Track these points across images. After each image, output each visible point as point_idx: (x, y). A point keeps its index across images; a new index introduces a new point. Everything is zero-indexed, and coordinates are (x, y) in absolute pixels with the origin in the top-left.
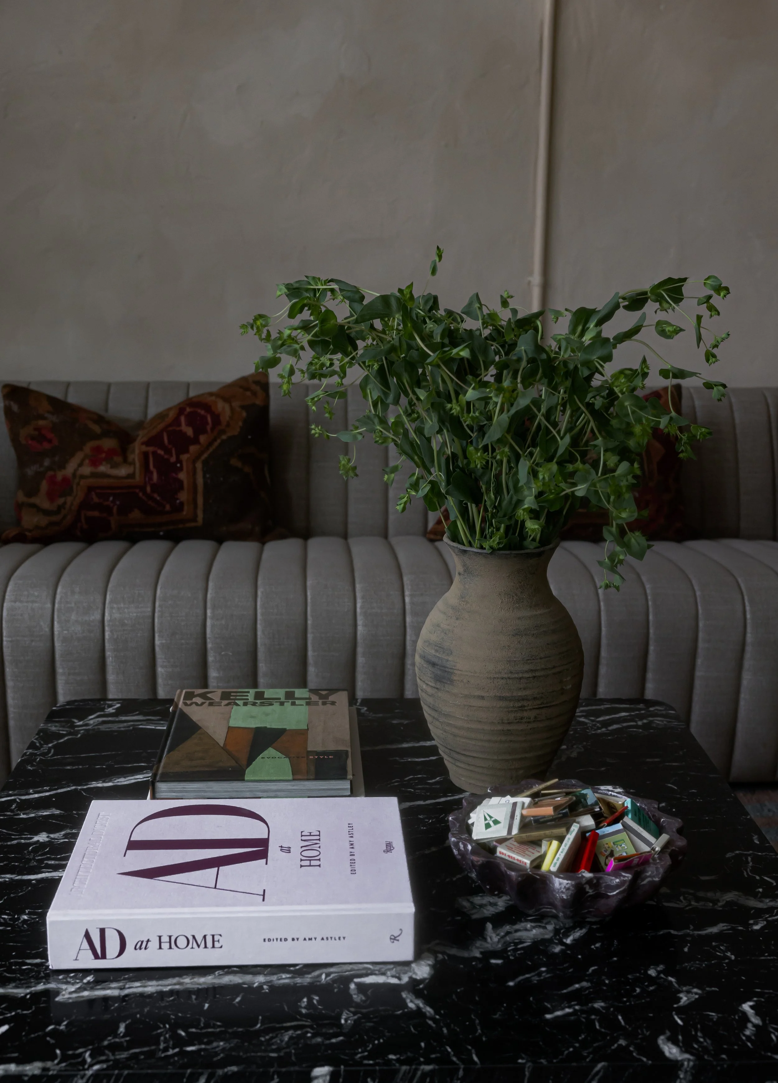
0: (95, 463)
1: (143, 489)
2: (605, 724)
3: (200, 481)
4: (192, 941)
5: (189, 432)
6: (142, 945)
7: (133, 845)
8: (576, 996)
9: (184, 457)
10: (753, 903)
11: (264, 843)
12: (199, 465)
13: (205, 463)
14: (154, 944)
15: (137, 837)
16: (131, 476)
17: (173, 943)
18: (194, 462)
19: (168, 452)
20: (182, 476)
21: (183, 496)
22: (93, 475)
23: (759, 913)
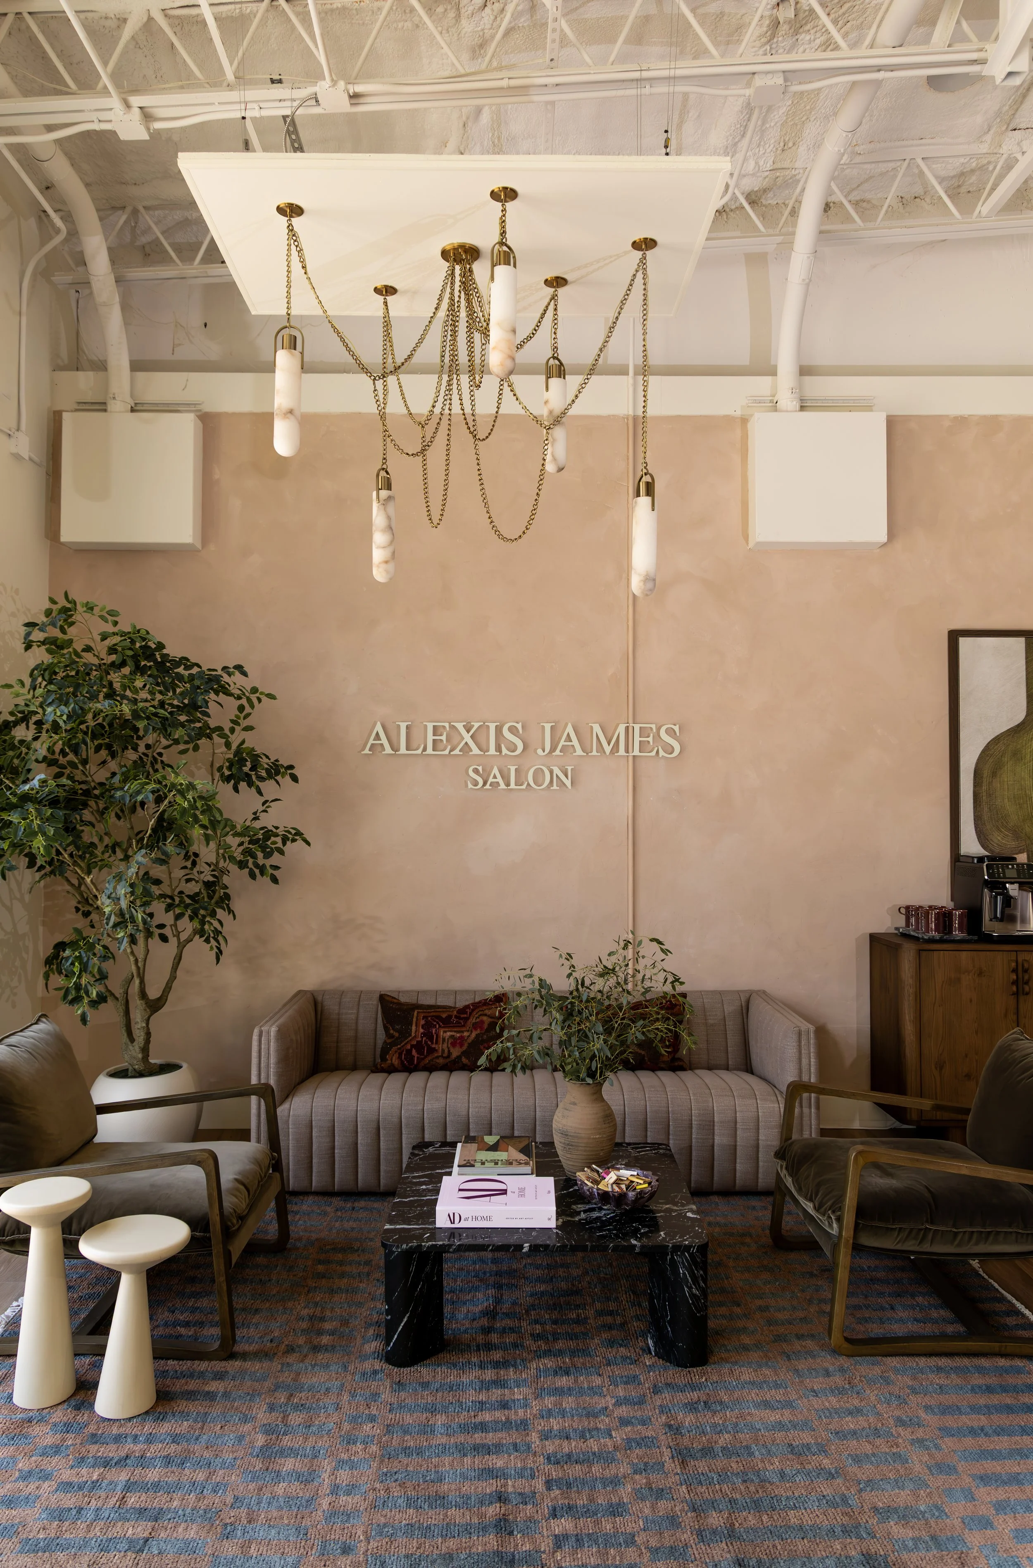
0: (462, 1038)
1: (440, 1026)
2: (639, 1152)
3: (414, 1028)
4: (483, 1218)
5: (414, 1052)
6: (466, 1219)
7: (460, 1190)
8: (608, 1230)
9: (419, 1039)
10: (675, 1208)
11: (506, 1190)
12: (413, 1035)
13: (410, 1035)
14: (470, 1219)
15: (461, 1187)
16: (445, 1032)
17: (476, 1218)
18: (415, 1036)
19: (426, 1042)
20: (422, 1030)
21: (422, 1022)
22: (463, 1032)
23: (676, 1211)
